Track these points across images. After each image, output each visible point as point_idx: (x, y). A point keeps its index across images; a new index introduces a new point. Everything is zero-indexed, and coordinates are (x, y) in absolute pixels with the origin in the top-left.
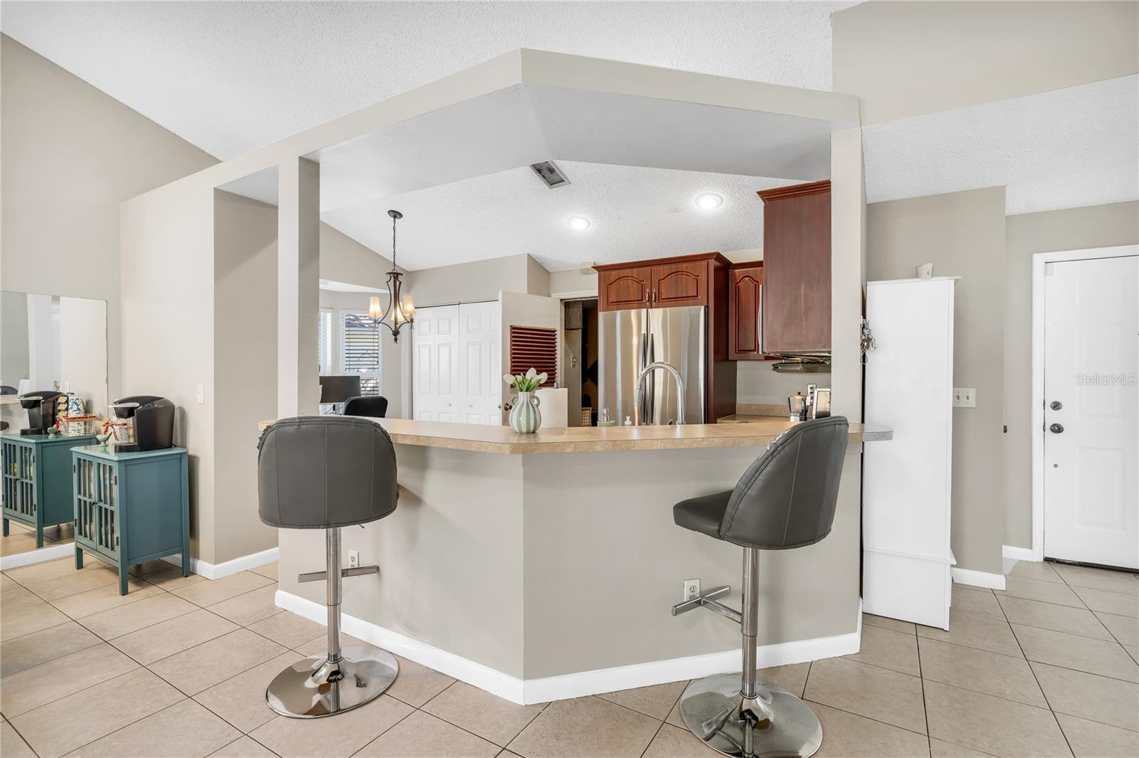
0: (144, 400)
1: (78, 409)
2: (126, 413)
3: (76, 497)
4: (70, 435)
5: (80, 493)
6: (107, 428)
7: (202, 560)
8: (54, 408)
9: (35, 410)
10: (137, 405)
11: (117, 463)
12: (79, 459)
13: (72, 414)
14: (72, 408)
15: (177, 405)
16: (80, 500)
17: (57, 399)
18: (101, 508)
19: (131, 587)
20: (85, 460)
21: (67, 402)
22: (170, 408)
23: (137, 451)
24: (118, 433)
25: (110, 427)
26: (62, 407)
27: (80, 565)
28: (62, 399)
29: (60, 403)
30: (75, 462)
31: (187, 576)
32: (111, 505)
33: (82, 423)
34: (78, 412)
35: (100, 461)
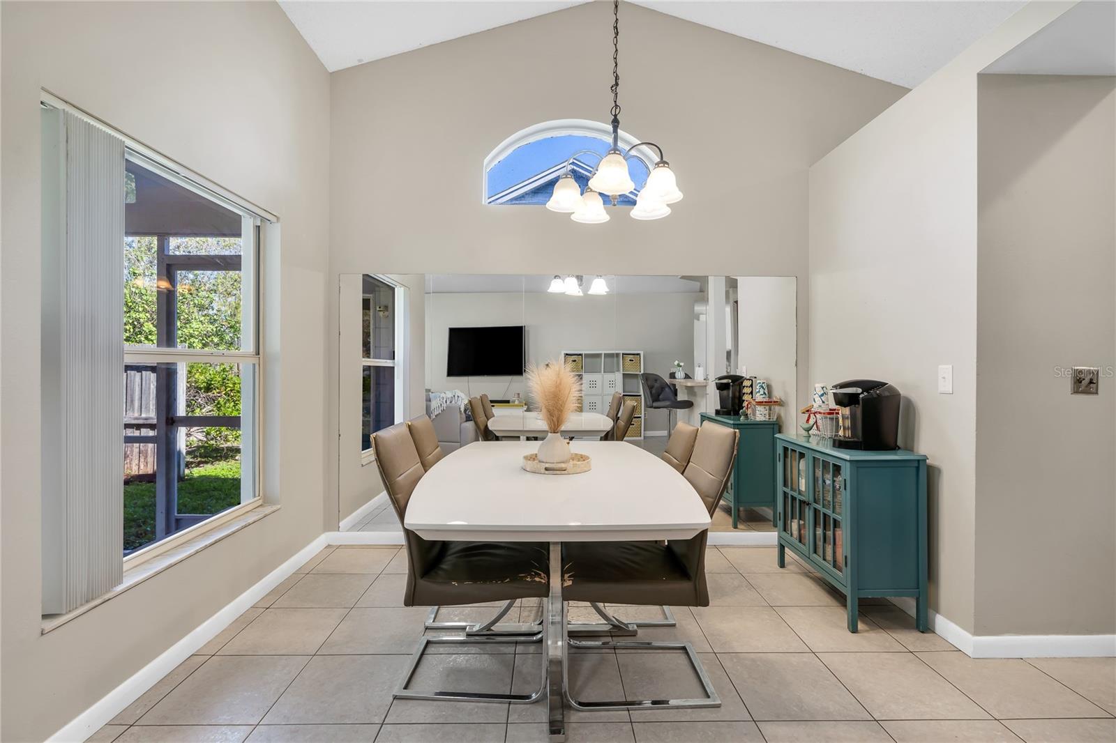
0: (868, 386)
1: (765, 393)
2: (846, 401)
3: (780, 488)
4: (758, 419)
5: (785, 484)
6: (809, 416)
7: (942, 615)
8: (740, 391)
9: (725, 392)
10: (860, 390)
11: (848, 464)
12: (786, 449)
13: (759, 397)
14: (759, 392)
15: (902, 392)
16: (785, 493)
17: (742, 383)
18: (816, 510)
19: (860, 626)
20: (793, 451)
21: (752, 386)
22: (894, 396)
23: (861, 450)
24: (820, 422)
25: (812, 416)
26: (746, 390)
27: (782, 564)
28: (746, 383)
29: (744, 387)
30: (780, 451)
31: (923, 632)
32: (833, 512)
33: (767, 407)
34: (764, 396)
35: (817, 456)
